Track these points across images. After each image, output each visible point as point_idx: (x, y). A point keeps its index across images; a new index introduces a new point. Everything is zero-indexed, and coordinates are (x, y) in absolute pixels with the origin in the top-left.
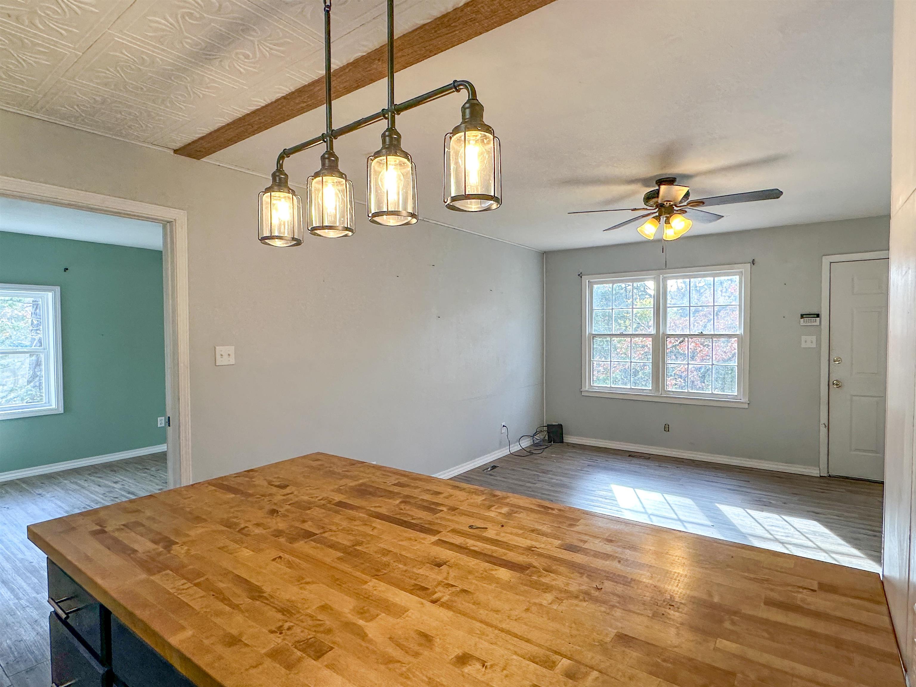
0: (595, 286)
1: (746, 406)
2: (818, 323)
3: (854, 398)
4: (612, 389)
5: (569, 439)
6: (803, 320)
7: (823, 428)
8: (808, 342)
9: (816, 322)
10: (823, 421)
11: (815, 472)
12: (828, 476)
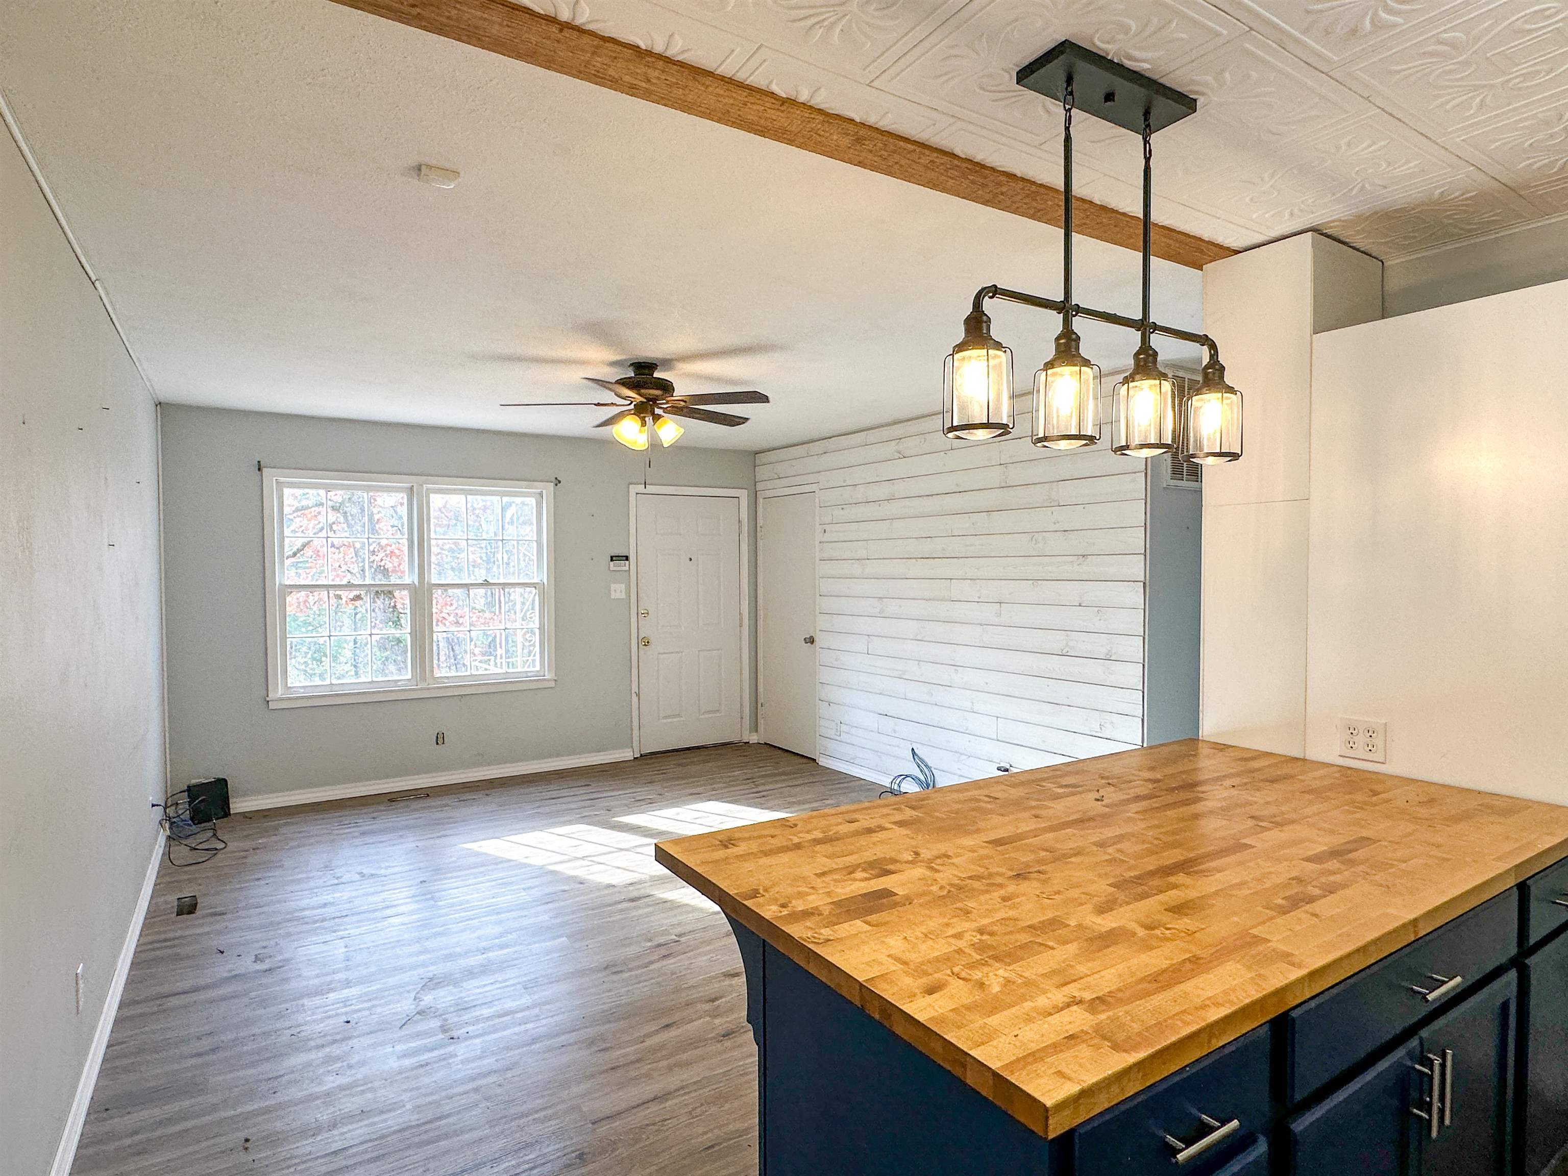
0: (287, 491)
1: (552, 684)
2: (627, 568)
3: (662, 656)
4: (335, 688)
5: (238, 805)
6: (612, 563)
7: (635, 699)
8: (618, 591)
9: (623, 566)
10: (635, 688)
11: (627, 755)
12: (641, 755)
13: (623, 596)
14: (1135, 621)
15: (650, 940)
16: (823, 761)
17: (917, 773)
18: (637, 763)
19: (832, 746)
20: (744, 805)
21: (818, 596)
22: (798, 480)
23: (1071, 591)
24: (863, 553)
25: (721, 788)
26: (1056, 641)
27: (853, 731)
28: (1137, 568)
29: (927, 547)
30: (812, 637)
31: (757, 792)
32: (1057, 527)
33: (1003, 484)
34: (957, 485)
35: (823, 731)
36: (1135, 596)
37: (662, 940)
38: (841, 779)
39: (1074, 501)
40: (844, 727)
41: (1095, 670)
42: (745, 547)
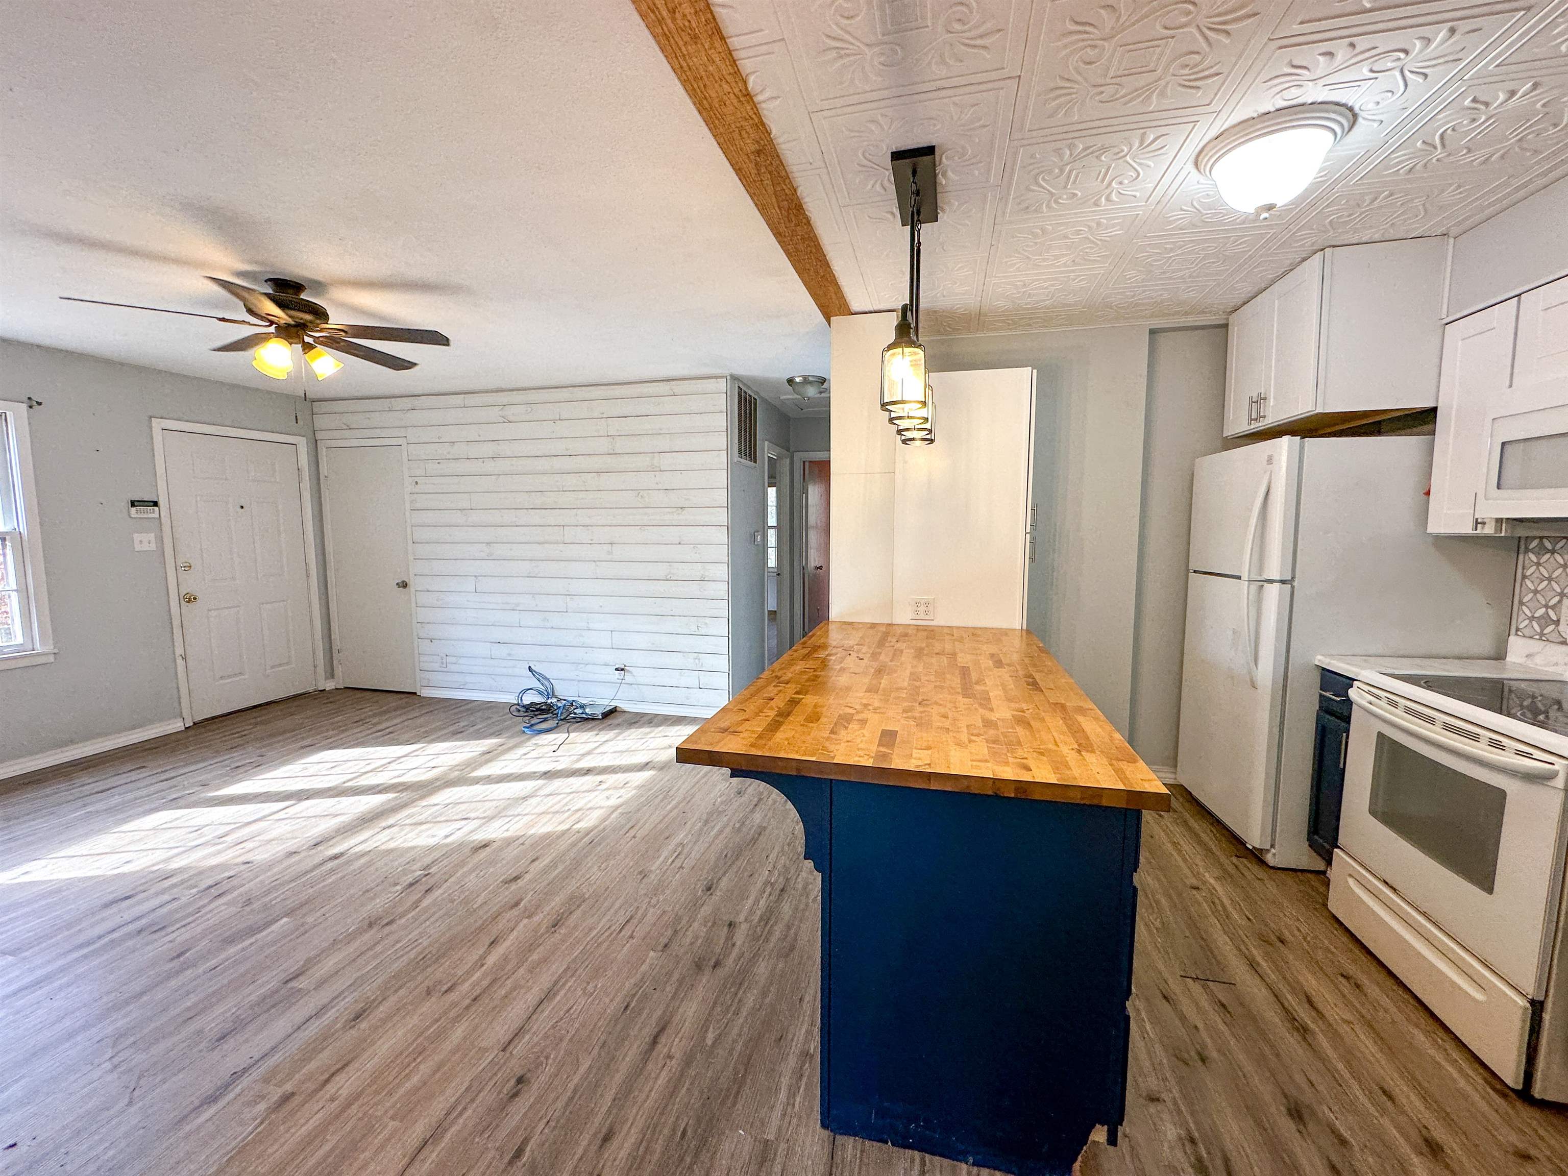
1: (51, 659)
2: (156, 515)
3: (213, 613)
6: (134, 509)
7: (180, 662)
8: (145, 542)
9: (153, 512)
10: (179, 651)
11: (177, 726)
12: (195, 724)
13: (153, 547)
14: (722, 553)
15: (396, 884)
16: (425, 693)
17: (536, 684)
18: (191, 733)
19: (436, 678)
20: (372, 746)
21: (410, 542)
22: (368, 433)
23: (672, 534)
24: (466, 505)
25: (335, 735)
26: (660, 570)
27: (462, 661)
28: (722, 517)
29: (538, 500)
30: (403, 582)
31: (379, 731)
32: (660, 487)
33: (611, 452)
34: (567, 450)
35: (425, 666)
36: (722, 536)
37: (410, 879)
38: (452, 705)
39: (673, 468)
40: (449, 659)
41: (694, 589)
42: (307, 496)
